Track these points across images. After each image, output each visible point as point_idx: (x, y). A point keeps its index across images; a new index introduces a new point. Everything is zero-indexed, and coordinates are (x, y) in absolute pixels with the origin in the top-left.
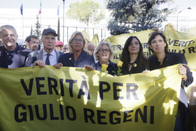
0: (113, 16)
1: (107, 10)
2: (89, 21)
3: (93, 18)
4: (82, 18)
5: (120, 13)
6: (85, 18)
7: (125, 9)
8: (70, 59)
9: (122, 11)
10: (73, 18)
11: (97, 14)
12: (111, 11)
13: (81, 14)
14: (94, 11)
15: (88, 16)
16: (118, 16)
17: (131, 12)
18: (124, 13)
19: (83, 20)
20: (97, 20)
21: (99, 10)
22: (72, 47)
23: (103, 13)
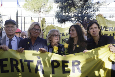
0: (59, 8)
1: (55, 4)
2: (41, 12)
3: (44, 9)
4: (35, 10)
5: (64, 6)
6: (38, 10)
7: (68, 3)
8: (28, 43)
9: (66, 4)
10: (29, 10)
11: (47, 7)
12: (58, 4)
13: (35, 6)
14: (45, 4)
15: (40, 8)
16: (63, 8)
17: (73, 5)
18: (67, 6)
19: (36, 11)
20: (47, 11)
21: (48, 4)
22: (30, 34)
23: (51, 5)
